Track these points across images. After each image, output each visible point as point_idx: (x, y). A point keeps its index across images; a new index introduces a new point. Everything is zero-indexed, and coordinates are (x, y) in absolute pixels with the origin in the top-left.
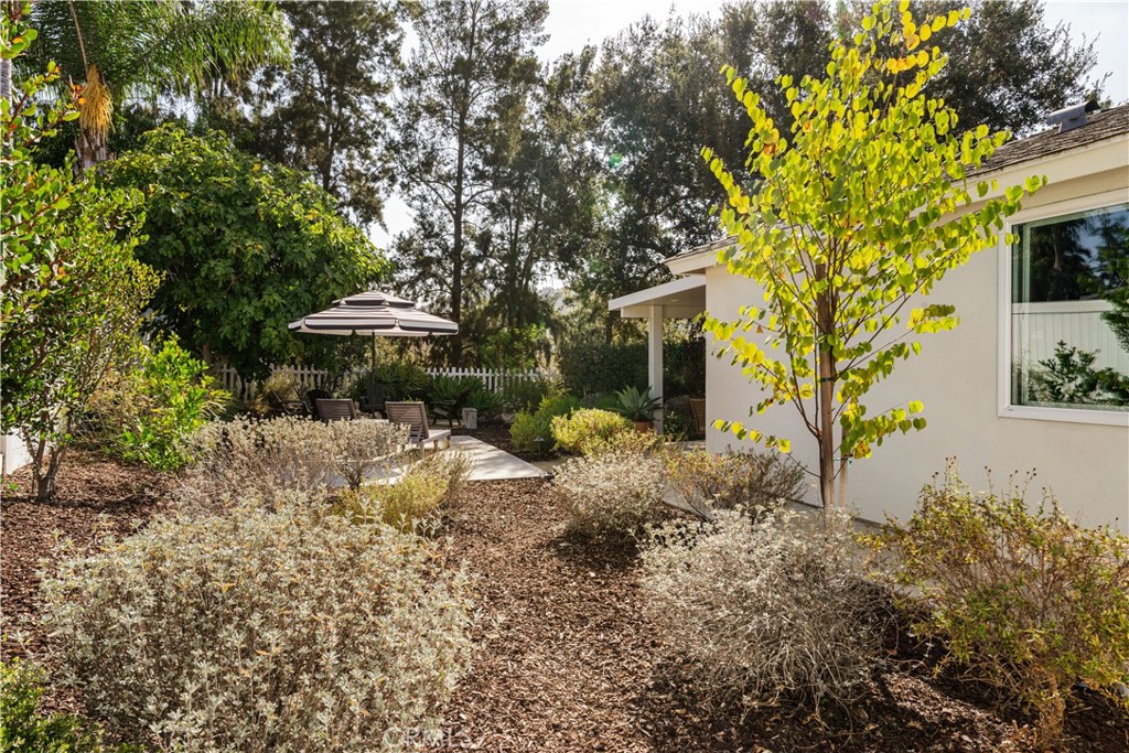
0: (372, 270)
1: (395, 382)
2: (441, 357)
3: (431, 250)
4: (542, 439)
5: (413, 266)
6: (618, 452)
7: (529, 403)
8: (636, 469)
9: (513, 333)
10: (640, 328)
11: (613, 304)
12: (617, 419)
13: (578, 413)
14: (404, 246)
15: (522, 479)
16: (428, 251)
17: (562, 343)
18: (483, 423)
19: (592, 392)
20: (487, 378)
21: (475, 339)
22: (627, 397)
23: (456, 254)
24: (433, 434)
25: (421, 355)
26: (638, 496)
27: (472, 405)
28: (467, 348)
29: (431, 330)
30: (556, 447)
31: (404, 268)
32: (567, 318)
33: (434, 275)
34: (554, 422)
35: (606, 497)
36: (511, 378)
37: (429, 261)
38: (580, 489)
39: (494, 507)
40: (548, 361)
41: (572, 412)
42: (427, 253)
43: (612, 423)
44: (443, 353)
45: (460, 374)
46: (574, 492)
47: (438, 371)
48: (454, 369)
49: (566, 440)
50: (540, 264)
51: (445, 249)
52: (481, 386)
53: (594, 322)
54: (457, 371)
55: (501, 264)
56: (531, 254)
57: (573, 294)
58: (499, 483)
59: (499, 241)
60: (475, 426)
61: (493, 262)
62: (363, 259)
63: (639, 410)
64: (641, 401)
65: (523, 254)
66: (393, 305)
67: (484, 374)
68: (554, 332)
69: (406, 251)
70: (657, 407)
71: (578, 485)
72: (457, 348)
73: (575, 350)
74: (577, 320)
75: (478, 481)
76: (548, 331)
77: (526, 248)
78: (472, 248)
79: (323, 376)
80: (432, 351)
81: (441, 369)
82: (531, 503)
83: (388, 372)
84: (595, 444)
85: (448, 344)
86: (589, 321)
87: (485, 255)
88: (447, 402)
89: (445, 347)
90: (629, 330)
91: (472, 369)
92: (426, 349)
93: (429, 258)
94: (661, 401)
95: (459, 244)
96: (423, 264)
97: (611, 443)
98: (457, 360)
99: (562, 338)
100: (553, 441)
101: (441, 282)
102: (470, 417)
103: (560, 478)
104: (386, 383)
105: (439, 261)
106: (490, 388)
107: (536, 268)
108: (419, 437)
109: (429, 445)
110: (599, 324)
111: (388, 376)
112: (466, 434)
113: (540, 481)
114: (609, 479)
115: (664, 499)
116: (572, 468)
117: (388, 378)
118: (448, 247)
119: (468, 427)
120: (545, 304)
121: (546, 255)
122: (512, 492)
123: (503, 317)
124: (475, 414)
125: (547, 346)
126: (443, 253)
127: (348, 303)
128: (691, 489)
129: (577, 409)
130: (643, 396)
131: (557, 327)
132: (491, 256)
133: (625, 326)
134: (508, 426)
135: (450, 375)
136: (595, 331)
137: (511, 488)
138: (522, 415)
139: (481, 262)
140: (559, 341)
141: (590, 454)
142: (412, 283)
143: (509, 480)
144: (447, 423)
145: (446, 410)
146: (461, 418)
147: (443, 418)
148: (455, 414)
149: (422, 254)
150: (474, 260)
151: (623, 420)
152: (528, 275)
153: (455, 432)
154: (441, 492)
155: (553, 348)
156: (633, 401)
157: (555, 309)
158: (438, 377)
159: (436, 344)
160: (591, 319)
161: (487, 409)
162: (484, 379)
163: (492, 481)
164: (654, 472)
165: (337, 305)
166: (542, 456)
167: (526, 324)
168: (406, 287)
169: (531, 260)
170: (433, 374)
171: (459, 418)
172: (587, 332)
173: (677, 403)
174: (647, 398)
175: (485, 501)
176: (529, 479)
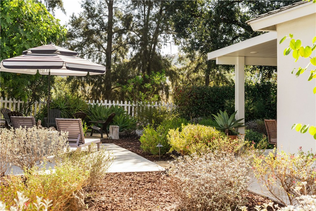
0: (51, 32)
1: (67, 109)
2: (98, 94)
3: (93, 25)
4: (162, 146)
5: (82, 35)
6: (216, 152)
7: (153, 121)
8: (230, 164)
9: (144, 77)
10: (227, 77)
11: (211, 56)
12: (214, 131)
13: (186, 127)
14: (76, 23)
15: (147, 172)
16: (91, 26)
17: (176, 85)
18: (123, 136)
19: (196, 117)
20: (128, 107)
21: (120, 82)
22: (220, 118)
23: (109, 28)
24: (87, 141)
25: (85, 92)
26: (230, 185)
27: (116, 124)
28: (115, 88)
29: (88, 70)
30: (171, 150)
31: (75, 36)
32: (180, 70)
33: (95, 42)
34: (169, 133)
35: (206, 185)
36: (143, 107)
37: (92, 32)
38: (187, 179)
39: (125, 191)
40: (167, 97)
41: (183, 127)
42: (91, 27)
43: (210, 134)
44: (100, 91)
45: (110, 104)
46: (183, 181)
47: (96, 102)
48: (106, 101)
49: (178, 146)
50: (163, 35)
51: (102, 24)
52: (123, 112)
53: (197, 72)
54: (108, 102)
55: (138, 35)
56: (157, 28)
57: (184, 54)
58: (130, 175)
59: (137, 20)
60: (117, 138)
61: (133, 34)
62: (45, 24)
63: (229, 127)
64: (229, 122)
65: (152, 28)
66: (63, 53)
67: (126, 104)
68: (172, 79)
69: (77, 26)
70: (240, 126)
71: (186, 175)
72: (108, 87)
73: (185, 89)
74: (187, 71)
75: (116, 173)
76: (168, 78)
77: (154, 24)
78: (119, 25)
79: (21, 104)
80: (92, 90)
81: (98, 101)
82: (152, 189)
83: (62, 102)
84: (199, 147)
85: (103, 85)
86: (194, 72)
87: (128, 29)
88: (100, 122)
89: (101, 87)
90: (220, 78)
91: (118, 102)
92: (89, 88)
93: (91, 30)
94: (243, 121)
95: (111, 22)
96: (88, 34)
97: (210, 146)
98: (109, 96)
99: (177, 83)
100: (169, 147)
101: (99, 46)
102: (114, 132)
103: (173, 170)
104: (61, 109)
105: (98, 32)
106: (129, 113)
107: (160, 37)
108: (78, 143)
109: (84, 148)
110: (201, 74)
111: (63, 104)
112: (111, 143)
113: (159, 173)
114: (209, 172)
115: (249, 189)
116: (181, 163)
117: (63, 106)
118: (104, 23)
119: (113, 138)
120: (165, 61)
121: (167, 30)
122: (139, 181)
123: (139, 69)
124: (118, 130)
125: (167, 88)
126: (101, 27)
127: (33, 51)
128: (273, 180)
129: (186, 124)
130: (231, 118)
131: (173, 75)
132: (131, 30)
133: (217, 75)
134: (139, 137)
135: (103, 104)
136: (198, 79)
137: (139, 178)
138: (148, 129)
139: (125, 33)
140: (175, 84)
141: (194, 154)
142: (81, 46)
143: (138, 173)
144: (100, 135)
145: (100, 127)
146: (109, 132)
147: (98, 132)
148: (105, 130)
149: (87, 27)
150: (120, 32)
151: (218, 132)
152: (155, 41)
153: (104, 141)
154: (83, 179)
155: (171, 90)
156: (224, 121)
157: (173, 63)
158: (95, 106)
159: (95, 85)
160: (196, 70)
161: (126, 127)
162: (125, 108)
163: (126, 174)
164: (243, 167)
165: (26, 53)
166: (162, 157)
167: (153, 72)
168: (77, 49)
169: (157, 32)
170: (92, 104)
171: (107, 132)
172: (193, 79)
173: (253, 124)
174: (234, 120)
175: (119, 187)
176: (152, 172)
